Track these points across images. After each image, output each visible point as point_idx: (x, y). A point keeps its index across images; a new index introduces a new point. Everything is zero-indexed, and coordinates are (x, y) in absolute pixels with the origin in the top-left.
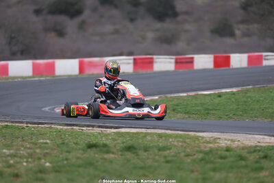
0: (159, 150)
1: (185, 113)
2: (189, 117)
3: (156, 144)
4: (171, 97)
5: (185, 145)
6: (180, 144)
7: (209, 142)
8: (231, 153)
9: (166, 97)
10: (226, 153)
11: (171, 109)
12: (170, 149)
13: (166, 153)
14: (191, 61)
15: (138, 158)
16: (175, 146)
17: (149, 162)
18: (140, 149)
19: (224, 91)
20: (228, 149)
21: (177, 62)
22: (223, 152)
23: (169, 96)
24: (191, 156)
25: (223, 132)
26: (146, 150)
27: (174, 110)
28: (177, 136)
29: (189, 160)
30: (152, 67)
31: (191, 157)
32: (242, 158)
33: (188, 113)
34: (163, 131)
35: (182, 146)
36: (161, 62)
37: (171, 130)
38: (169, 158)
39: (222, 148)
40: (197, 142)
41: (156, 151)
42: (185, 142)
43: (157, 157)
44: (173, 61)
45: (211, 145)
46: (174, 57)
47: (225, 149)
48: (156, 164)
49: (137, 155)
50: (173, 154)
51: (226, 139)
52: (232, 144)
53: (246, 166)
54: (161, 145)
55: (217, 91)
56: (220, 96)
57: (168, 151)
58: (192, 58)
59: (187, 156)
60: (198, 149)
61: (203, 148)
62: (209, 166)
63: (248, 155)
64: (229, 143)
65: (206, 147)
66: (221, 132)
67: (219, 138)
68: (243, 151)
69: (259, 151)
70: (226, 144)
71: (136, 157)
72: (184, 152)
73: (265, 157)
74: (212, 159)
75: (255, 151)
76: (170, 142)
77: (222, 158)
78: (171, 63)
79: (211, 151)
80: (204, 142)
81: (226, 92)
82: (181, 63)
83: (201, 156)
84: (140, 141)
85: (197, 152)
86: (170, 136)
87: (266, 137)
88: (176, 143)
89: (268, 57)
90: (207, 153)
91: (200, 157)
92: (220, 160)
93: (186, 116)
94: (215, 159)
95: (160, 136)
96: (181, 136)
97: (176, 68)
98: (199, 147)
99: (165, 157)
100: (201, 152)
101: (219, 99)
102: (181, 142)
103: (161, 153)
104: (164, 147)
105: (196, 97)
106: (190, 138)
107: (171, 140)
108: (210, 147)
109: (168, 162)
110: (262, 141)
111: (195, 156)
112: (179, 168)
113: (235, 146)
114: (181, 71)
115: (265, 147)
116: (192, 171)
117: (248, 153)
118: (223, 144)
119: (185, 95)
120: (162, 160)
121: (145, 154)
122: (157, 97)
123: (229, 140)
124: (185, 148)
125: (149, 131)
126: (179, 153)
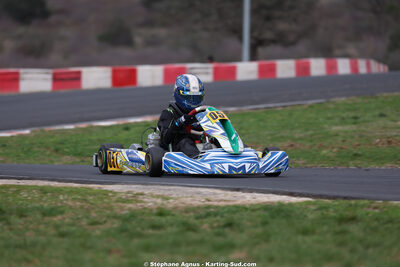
0: (44, 214)
1: (75, 155)
2: (83, 161)
3: (37, 205)
4: (50, 131)
5: (86, 206)
6: (78, 203)
7: (126, 201)
8: (169, 218)
9: (43, 131)
10: (159, 218)
11: (53, 148)
12: (62, 213)
13: (57, 219)
14: (77, 77)
15: (11, 229)
16: (71, 208)
17: (30, 236)
18: (11, 214)
19: (132, 120)
20: (161, 213)
21: (56, 79)
22: (153, 218)
23: (47, 129)
24: (100, 224)
25: (146, 184)
26: (21, 215)
27: (57, 150)
28: (71, 191)
29: (98, 232)
30: (17, 87)
31: (101, 227)
32: (190, 228)
33: (79, 155)
34: (46, 183)
35: (82, 207)
36: (31, 79)
37: (60, 181)
38: (64, 229)
39: (151, 210)
40: (106, 200)
41: (39, 216)
42: (85, 200)
43: (42, 227)
44: (50, 77)
45: (130, 205)
46: (51, 71)
47: (155, 211)
48: (42, 239)
49: (9, 223)
50: (67, 220)
51: (152, 196)
52: (165, 202)
53: (202, 242)
54: (45, 205)
55: (121, 122)
56: (127, 128)
57: (59, 217)
58: (79, 73)
59: (94, 223)
60: (108, 212)
61: (117, 211)
62: (136, 241)
63: (197, 222)
64: (159, 201)
65: (122, 209)
66: (143, 184)
67: (142, 194)
68: (187, 215)
69: (216, 215)
70: (155, 203)
71: (5, 227)
72: (87, 217)
73: (229, 225)
74: (139, 229)
75: (208, 215)
76: (61, 201)
77: (154, 227)
78: (46, 79)
79: (133, 215)
80: (117, 201)
81: (136, 123)
82: (62, 80)
83: (117, 224)
84: (11, 199)
85: (108, 217)
86: (59, 191)
87: (218, 191)
88: (70, 203)
89: (195, 71)
90: (126, 219)
91: (115, 226)
92: (151, 231)
93: (77, 160)
94: (143, 229)
95: (43, 191)
96: (77, 191)
97: (54, 86)
98: (111, 209)
99: (57, 227)
100: (115, 217)
101: (126, 132)
102: (79, 200)
103: (47, 219)
104: (52, 209)
105: (89, 130)
106: (95, 194)
107: (61, 197)
108: (130, 209)
109: (63, 235)
110: (212, 197)
111: (108, 226)
112: (85, 247)
113: (170, 206)
114: (62, 91)
115: (224, 208)
116: (109, 252)
117: (197, 218)
118: (150, 203)
119: (71, 127)
120: (52, 231)
121: (21, 221)
122: (27, 132)
123: (158, 196)
124: (88, 210)
125: (22, 183)
126: (78, 219)
